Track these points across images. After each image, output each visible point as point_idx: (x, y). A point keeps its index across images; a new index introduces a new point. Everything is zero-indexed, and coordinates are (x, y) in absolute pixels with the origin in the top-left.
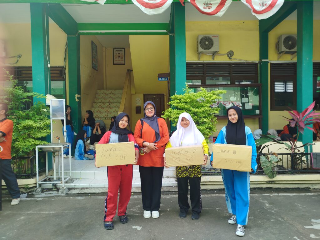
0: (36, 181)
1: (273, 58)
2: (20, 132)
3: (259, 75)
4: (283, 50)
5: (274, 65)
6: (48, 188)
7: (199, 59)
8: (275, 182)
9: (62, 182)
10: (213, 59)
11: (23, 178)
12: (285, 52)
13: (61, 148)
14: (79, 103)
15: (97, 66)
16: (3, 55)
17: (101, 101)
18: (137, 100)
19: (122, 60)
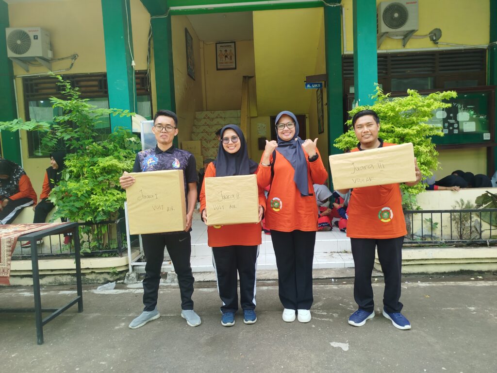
0: (127, 261)
2: (96, 178)
3: (488, 71)
7: (379, 48)
10: (404, 46)
11: (106, 257)
15: (194, 71)
16: (50, 55)
17: (204, 130)
18: (259, 128)
19: (231, 61)
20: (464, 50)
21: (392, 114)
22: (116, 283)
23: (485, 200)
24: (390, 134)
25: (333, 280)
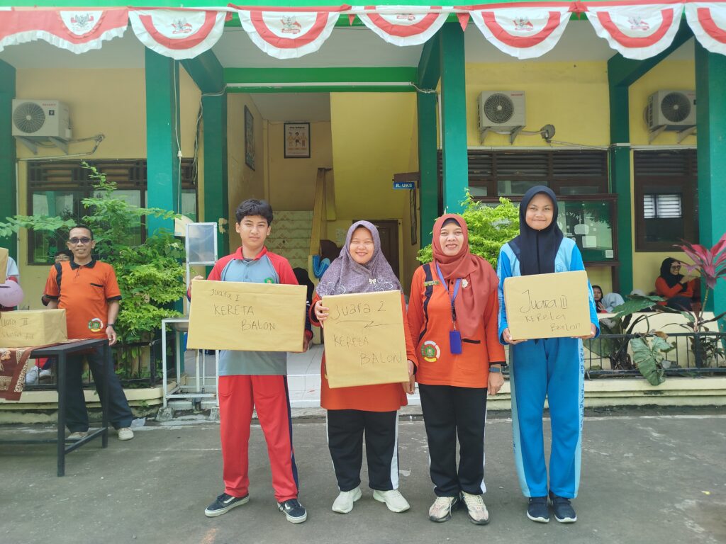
0: (162, 392)
1: (639, 140)
3: (610, 177)
4: (660, 123)
5: (641, 156)
6: (183, 409)
7: (482, 143)
8: (662, 393)
10: (512, 142)
11: (134, 388)
12: (665, 127)
14: (226, 236)
15: (253, 159)
16: (68, 134)
19: (304, 147)
20: (582, 151)
22: (146, 421)
24: (479, 248)
25: (411, 417)
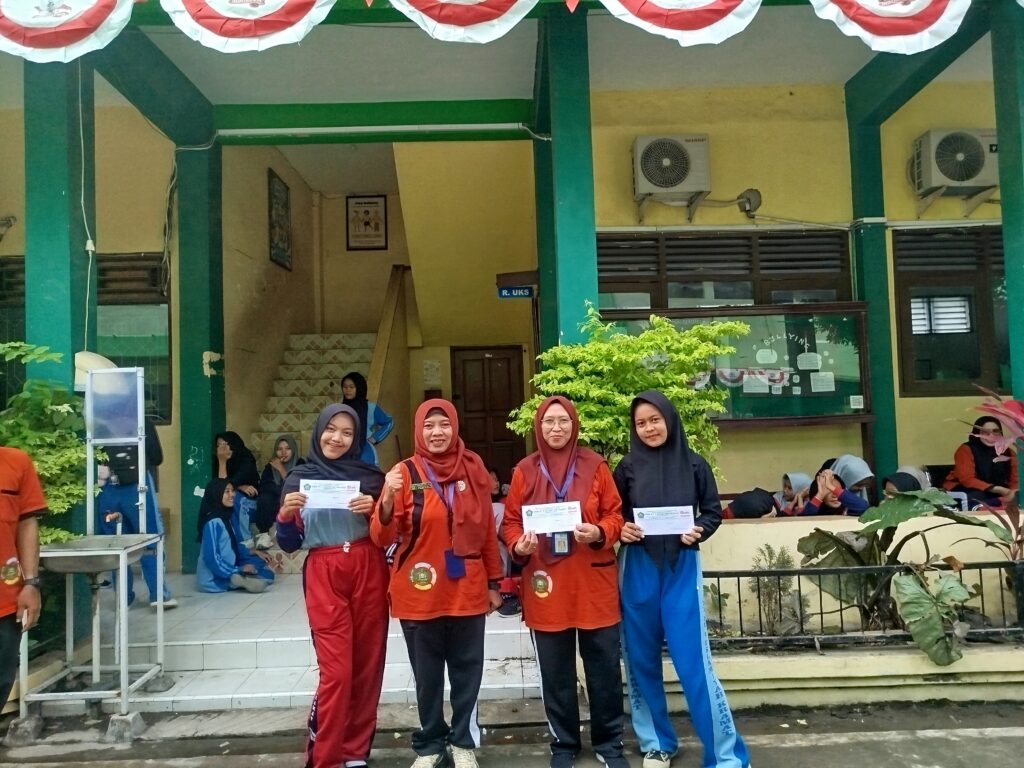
0: (18, 690)
1: (901, 213)
3: (854, 274)
4: (935, 184)
5: (904, 238)
6: (69, 714)
7: (640, 221)
8: (958, 679)
9: (119, 695)
10: (690, 219)
12: (944, 189)
13: (118, 556)
14: (217, 382)
15: (289, 253)
17: (303, 374)
18: (427, 369)
19: (376, 233)
20: (807, 231)
21: (605, 367)
23: (822, 546)
